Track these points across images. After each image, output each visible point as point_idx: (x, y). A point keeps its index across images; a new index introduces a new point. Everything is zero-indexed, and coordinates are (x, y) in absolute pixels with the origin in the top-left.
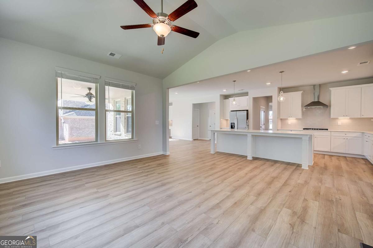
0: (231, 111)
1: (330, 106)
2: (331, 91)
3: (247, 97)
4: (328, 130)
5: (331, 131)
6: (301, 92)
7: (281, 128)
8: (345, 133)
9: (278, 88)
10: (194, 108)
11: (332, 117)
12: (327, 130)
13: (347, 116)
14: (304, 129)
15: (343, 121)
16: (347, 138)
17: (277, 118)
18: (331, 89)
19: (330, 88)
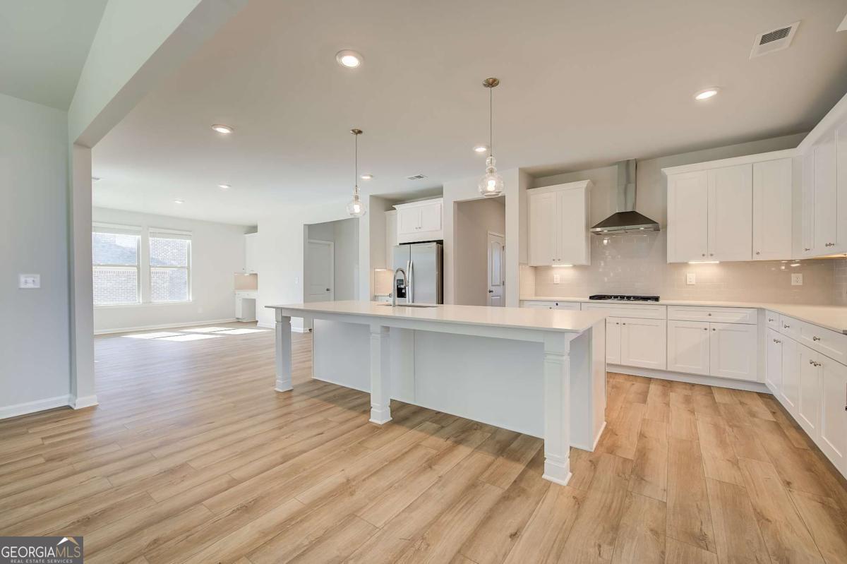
0: (400, 244)
1: (665, 227)
2: (665, 179)
3: (442, 199)
4: (661, 302)
5: (667, 306)
6: (583, 184)
7: (536, 295)
8: (710, 310)
9: (522, 171)
10: (310, 237)
11: (670, 259)
12: (657, 299)
13: (712, 255)
14: (591, 298)
15: (702, 272)
16: (713, 326)
17: (520, 264)
18: (667, 171)
19: (662, 169)
